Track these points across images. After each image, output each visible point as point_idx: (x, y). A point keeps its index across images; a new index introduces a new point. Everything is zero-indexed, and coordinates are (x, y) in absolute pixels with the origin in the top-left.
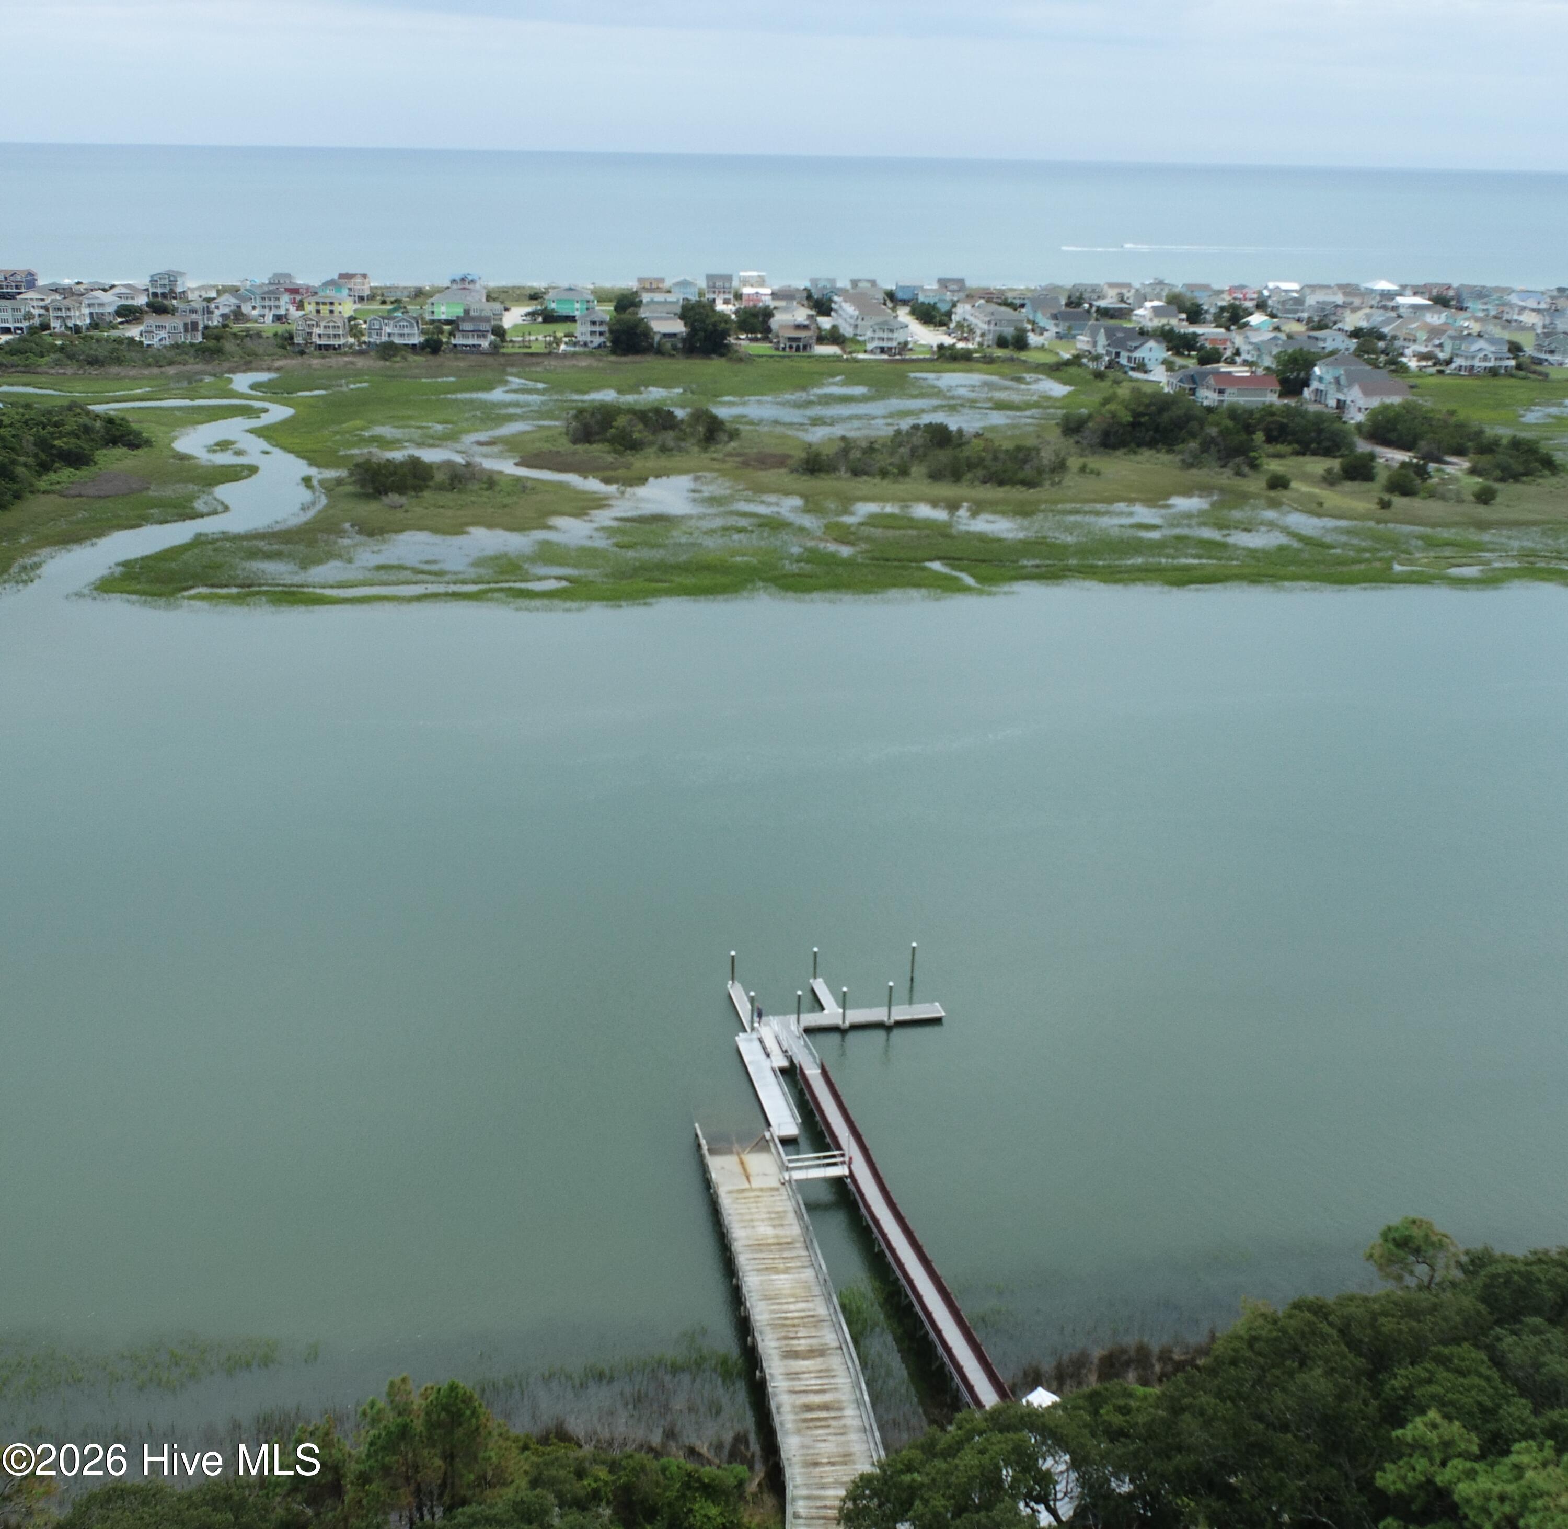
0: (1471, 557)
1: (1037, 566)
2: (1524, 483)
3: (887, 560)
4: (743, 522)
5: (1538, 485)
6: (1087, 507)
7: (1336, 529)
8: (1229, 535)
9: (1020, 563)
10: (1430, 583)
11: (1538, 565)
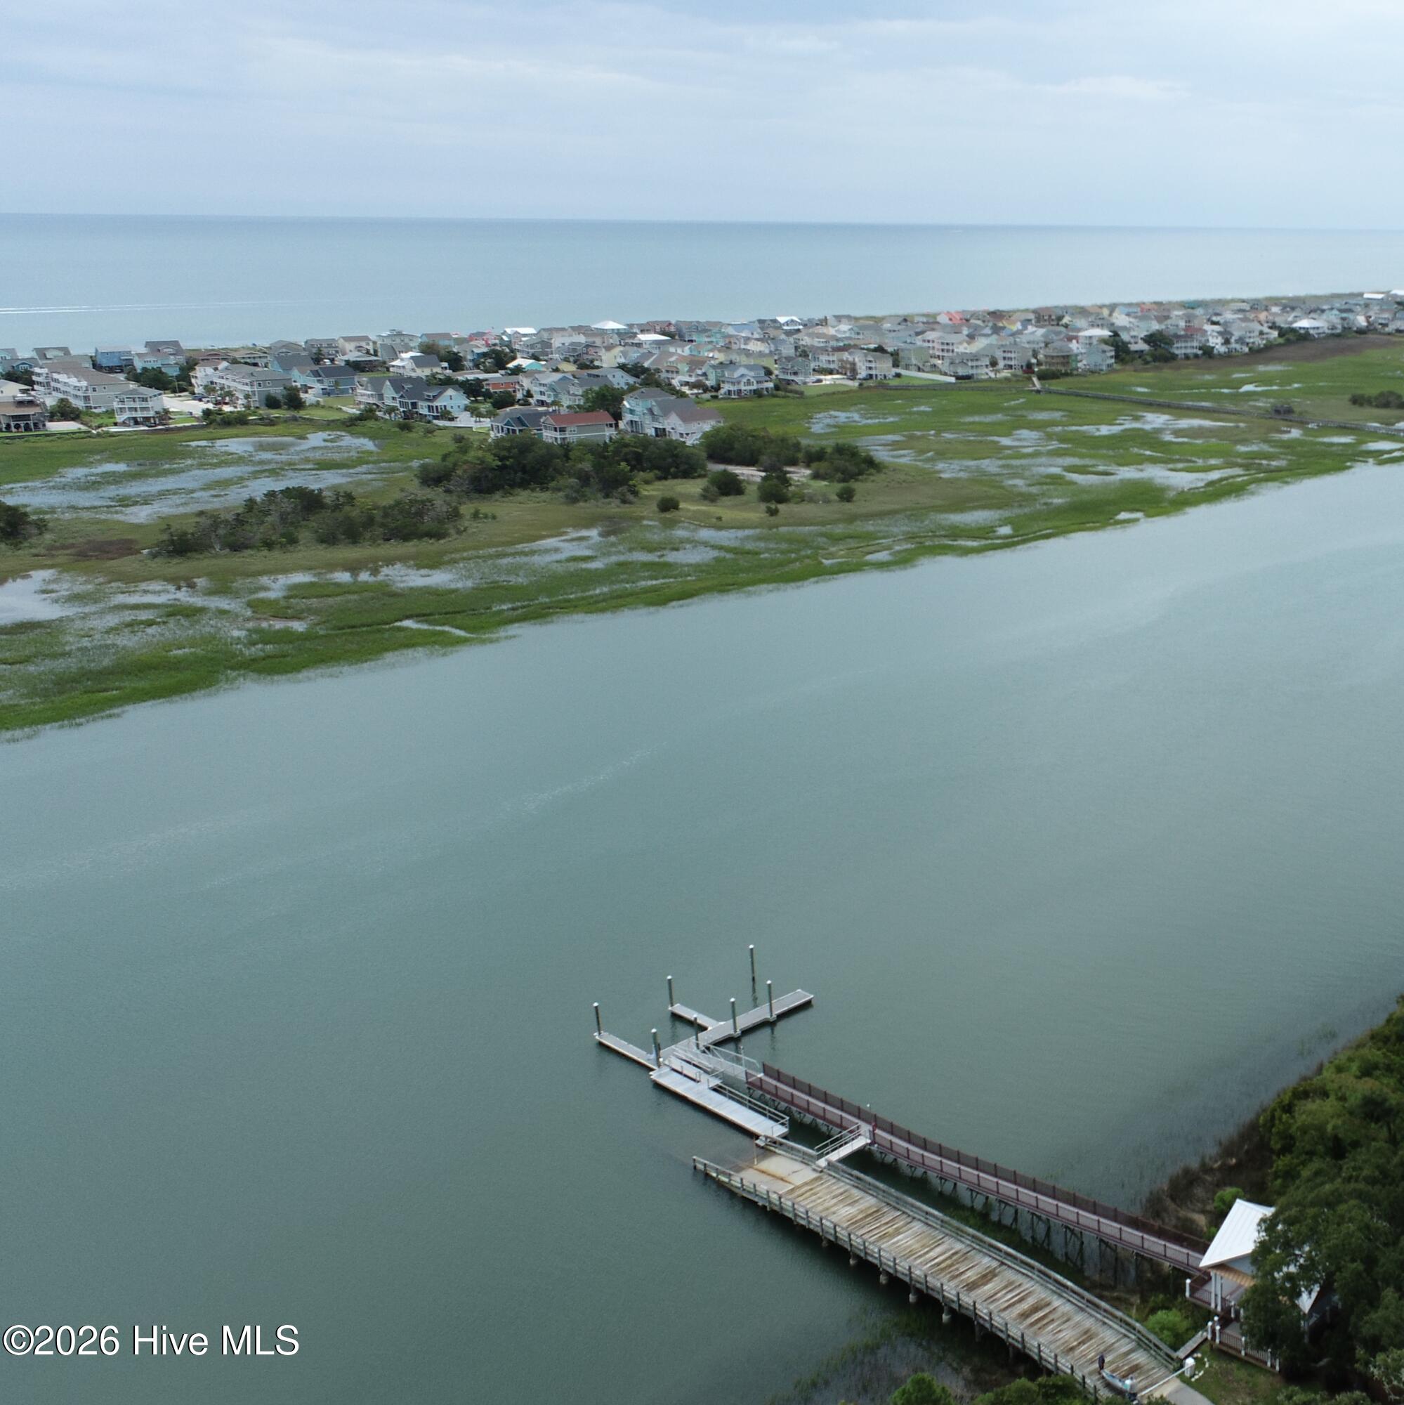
0: (873, 545)
1: (513, 609)
2: (862, 481)
3: (353, 627)
4: (144, 616)
5: (873, 481)
6: (510, 550)
7: (747, 538)
8: (663, 556)
9: (494, 609)
10: (861, 570)
11: (927, 544)
